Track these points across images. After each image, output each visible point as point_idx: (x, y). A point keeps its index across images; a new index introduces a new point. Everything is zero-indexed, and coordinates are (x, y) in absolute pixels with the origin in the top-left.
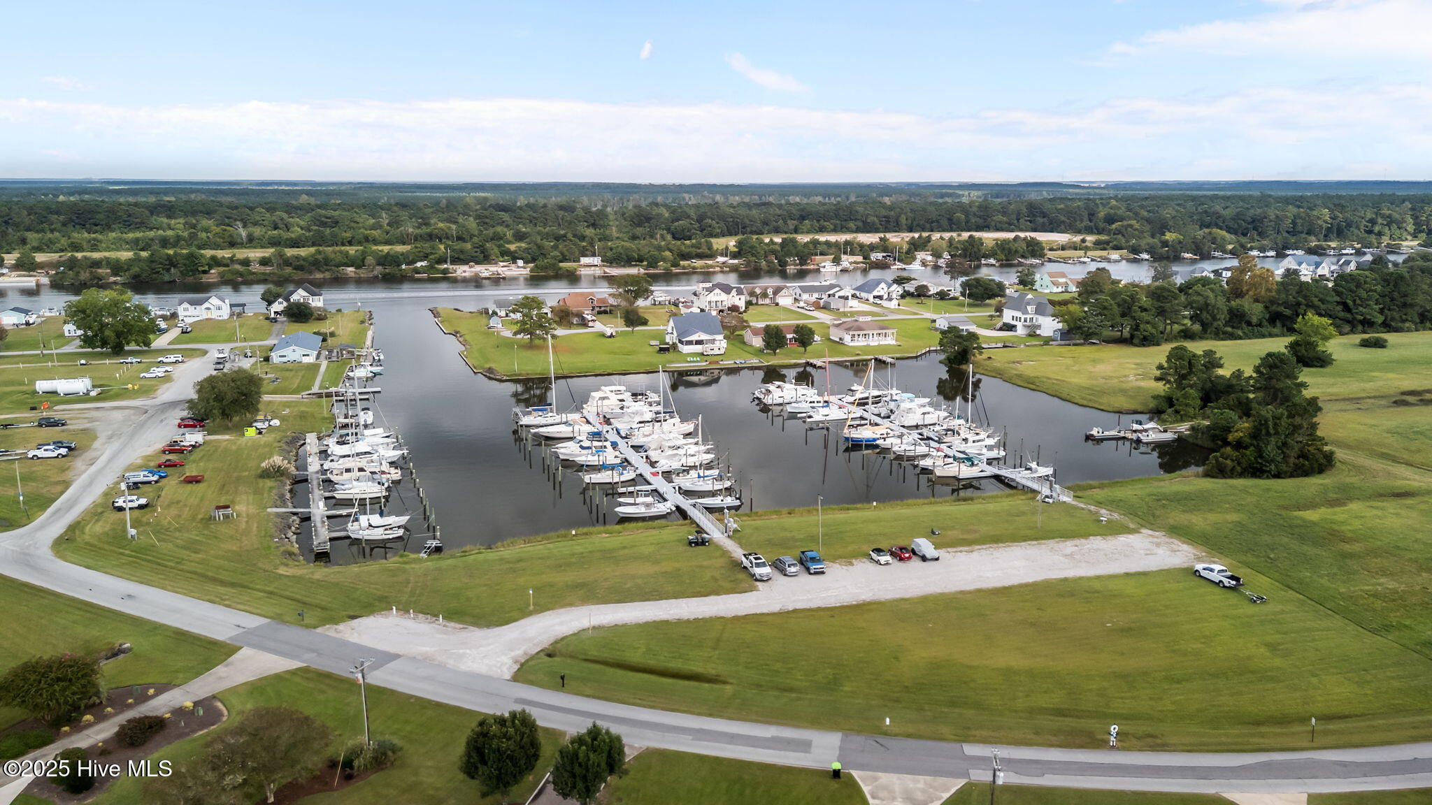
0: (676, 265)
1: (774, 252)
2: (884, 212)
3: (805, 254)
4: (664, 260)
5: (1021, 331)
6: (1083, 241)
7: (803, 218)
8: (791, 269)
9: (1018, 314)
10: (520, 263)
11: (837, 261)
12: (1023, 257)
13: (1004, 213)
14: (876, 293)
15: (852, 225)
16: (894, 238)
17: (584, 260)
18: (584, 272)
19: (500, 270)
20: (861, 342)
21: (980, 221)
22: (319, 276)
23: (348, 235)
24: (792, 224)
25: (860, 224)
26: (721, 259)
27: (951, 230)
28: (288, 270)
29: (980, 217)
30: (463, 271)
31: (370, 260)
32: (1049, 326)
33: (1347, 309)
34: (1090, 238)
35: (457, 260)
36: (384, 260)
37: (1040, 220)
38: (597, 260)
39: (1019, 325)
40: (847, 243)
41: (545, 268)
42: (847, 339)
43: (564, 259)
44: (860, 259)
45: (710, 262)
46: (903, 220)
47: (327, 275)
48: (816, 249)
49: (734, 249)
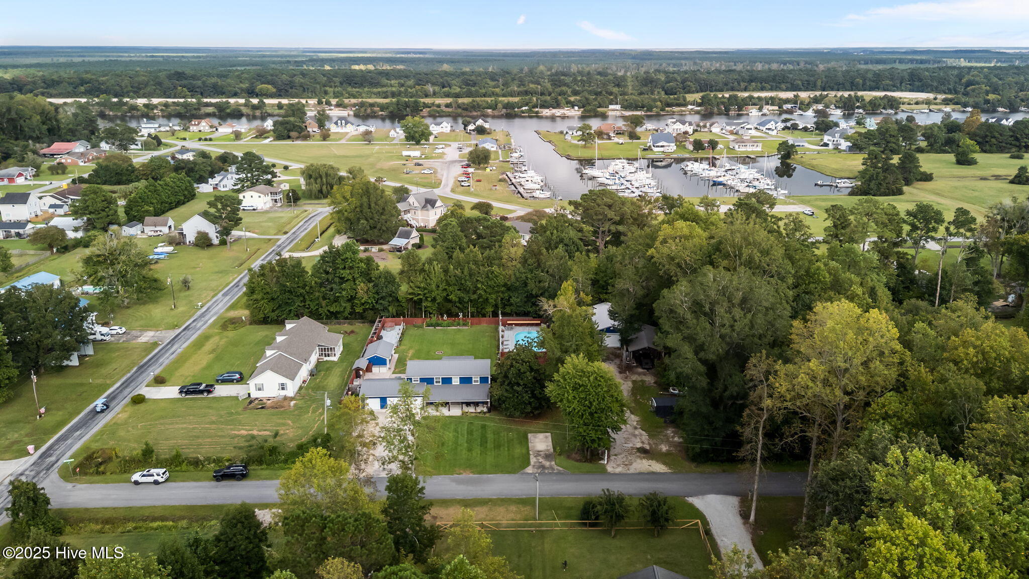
0: (663, 110)
1: (723, 103)
2: (806, 78)
3: (742, 105)
4: (656, 107)
5: (831, 147)
6: (935, 99)
7: (751, 81)
8: (732, 113)
9: (830, 138)
10: (576, 108)
11: (760, 109)
12: (884, 108)
13: (892, 79)
14: (767, 127)
15: (783, 86)
16: (804, 95)
17: (611, 107)
18: (610, 113)
19: (566, 112)
20: (743, 149)
21: (873, 84)
22: (475, 114)
23: (483, 91)
24: (743, 85)
25: (789, 85)
26: (690, 107)
27: (852, 90)
28: (460, 111)
29: (873, 81)
30: (546, 112)
31: (500, 106)
32: (844, 145)
34: (941, 97)
35: (544, 106)
36: (507, 106)
37: (917, 83)
38: (618, 107)
39: (830, 143)
40: (771, 98)
41: (589, 111)
42: (737, 147)
43: (600, 106)
44: (777, 108)
45: (683, 109)
46: (819, 83)
47: (479, 113)
48: (751, 101)
49: (699, 101)
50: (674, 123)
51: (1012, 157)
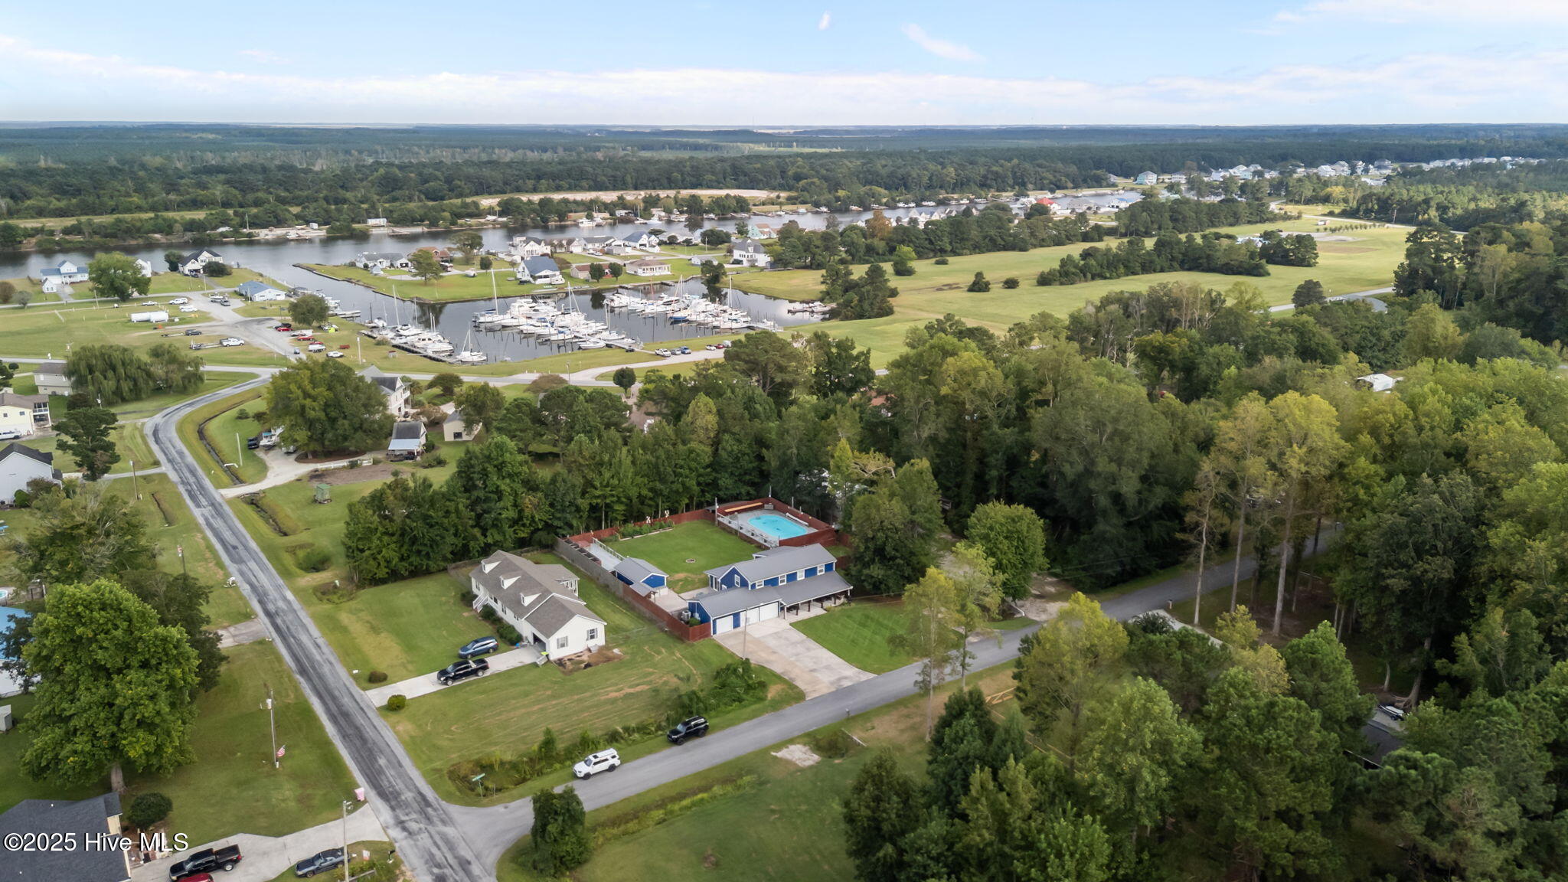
0: (454, 223)
1: (534, 211)
2: (610, 172)
3: (563, 211)
4: (444, 219)
5: (746, 264)
6: (778, 197)
7: (539, 178)
8: (552, 224)
9: (743, 253)
10: (315, 226)
11: (590, 217)
12: (735, 212)
13: (713, 173)
14: (641, 242)
15: (584, 183)
16: (630, 196)
17: (371, 222)
18: (375, 231)
19: (300, 232)
20: (648, 274)
21: (694, 180)
22: (133, 242)
23: (112, 203)
24: (530, 183)
25: (591, 183)
26: (491, 218)
27: (671, 188)
28: (97, 238)
29: (693, 176)
30: (264, 234)
31: (178, 227)
32: (763, 260)
33: (931, 242)
34: (784, 195)
35: (256, 224)
36: (191, 226)
37: (742, 178)
38: (382, 221)
39: (745, 260)
40: (592, 201)
41: (339, 230)
42: (640, 272)
43: (353, 221)
44: (607, 215)
45: (482, 220)
46: (628, 179)
47: (141, 241)
49: (497, 209)
50: (527, 242)
51: (938, 263)
